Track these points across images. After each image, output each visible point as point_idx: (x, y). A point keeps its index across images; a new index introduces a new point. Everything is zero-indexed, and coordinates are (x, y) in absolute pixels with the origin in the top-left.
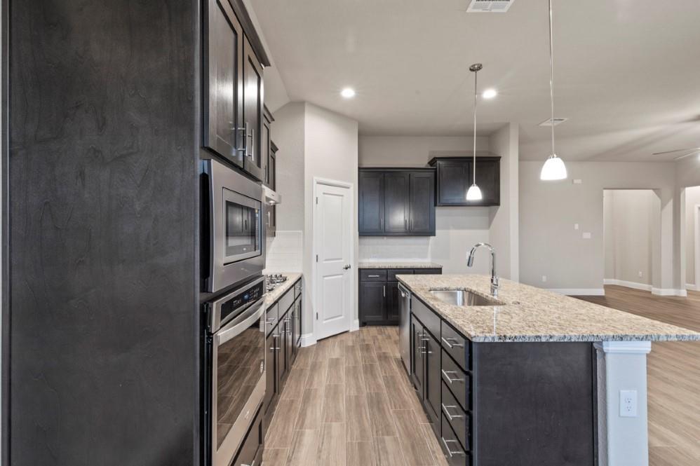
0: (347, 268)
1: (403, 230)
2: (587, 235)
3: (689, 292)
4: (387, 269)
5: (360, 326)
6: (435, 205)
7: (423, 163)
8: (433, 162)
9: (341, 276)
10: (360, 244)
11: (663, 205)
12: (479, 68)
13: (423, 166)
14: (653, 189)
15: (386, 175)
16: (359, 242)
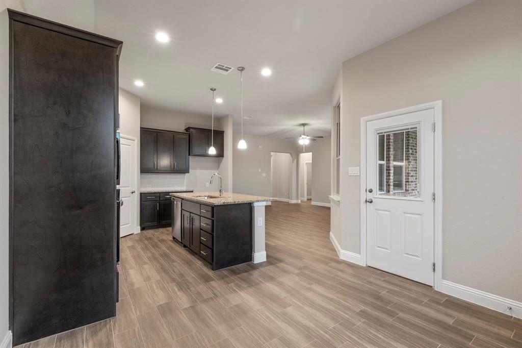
0: (132, 193)
1: (169, 169)
2: (264, 175)
3: (301, 201)
4: (159, 193)
5: (141, 230)
6: (189, 155)
7: (181, 129)
8: (187, 129)
9: (128, 198)
10: (141, 178)
11: (293, 161)
12: (215, 90)
13: (182, 132)
14: (290, 154)
15: (158, 134)
16: (141, 177)
